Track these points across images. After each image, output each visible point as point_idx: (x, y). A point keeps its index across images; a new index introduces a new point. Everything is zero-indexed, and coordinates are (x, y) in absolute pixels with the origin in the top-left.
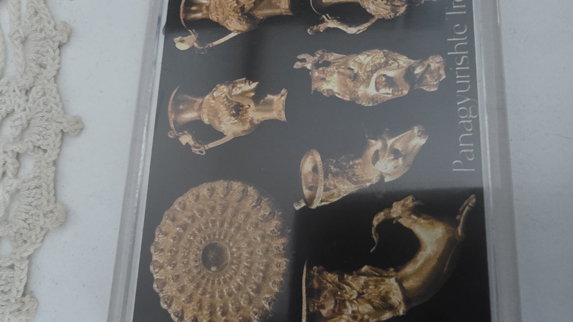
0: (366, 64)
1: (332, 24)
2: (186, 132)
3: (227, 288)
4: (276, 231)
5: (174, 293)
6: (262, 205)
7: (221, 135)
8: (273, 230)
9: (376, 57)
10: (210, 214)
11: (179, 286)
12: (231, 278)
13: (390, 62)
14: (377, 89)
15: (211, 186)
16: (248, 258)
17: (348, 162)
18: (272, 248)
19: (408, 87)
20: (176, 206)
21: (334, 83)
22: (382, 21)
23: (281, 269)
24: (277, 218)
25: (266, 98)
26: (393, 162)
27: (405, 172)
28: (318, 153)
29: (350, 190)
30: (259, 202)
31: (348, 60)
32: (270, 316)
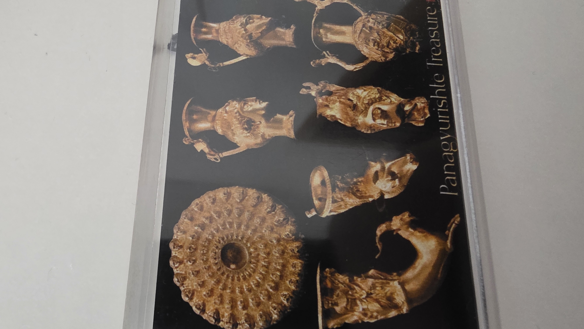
0: (363, 97)
1: (332, 60)
2: (200, 140)
3: (247, 285)
4: (290, 235)
5: (195, 287)
6: (277, 211)
8: (288, 234)
9: (372, 92)
10: (227, 216)
11: (199, 281)
12: (250, 275)
13: (384, 98)
14: (374, 119)
15: (227, 191)
16: (265, 258)
17: (352, 179)
18: (287, 250)
19: (400, 120)
20: (194, 206)
21: (336, 110)
22: (375, 63)
23: (297, 269)
24: (290, 224)
25: (275, 117)
26: (391, 182)
27: (401, 191)
28: (325, 169)
29: (356, 203)
30: (273, 208)
31: (348, 92)
32: (289, 311)
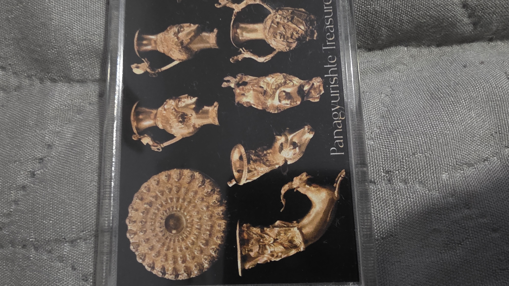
0: (271, 83)
1: (247, 55)
2: (145, 135)
3: (185, 244)
4: (216, 202)
5: (146, 251)
6: (206, 185)
7: (173, 137)
8: (215, 202)
9: (278, 78)
10: (168, 193)
11: (150, 246)
12: (187, 237)
13: (288, 82)
14: (280, 101)
15: (168, 173)
16: (198, 222)
17: (263, 152)
18: (214, 214)
19: (300, 99)
20: (143, 189)
21: (250, 97)
22: (281, 53)
23: (222, 228)
24: (216, 193)
25: (203, 109)
26: (292, 151)
27: (300, 157)
28: (242, 147)
29: (266, 171)
30: (203, 182)
31: (259, 81)
32: (216, 260)
